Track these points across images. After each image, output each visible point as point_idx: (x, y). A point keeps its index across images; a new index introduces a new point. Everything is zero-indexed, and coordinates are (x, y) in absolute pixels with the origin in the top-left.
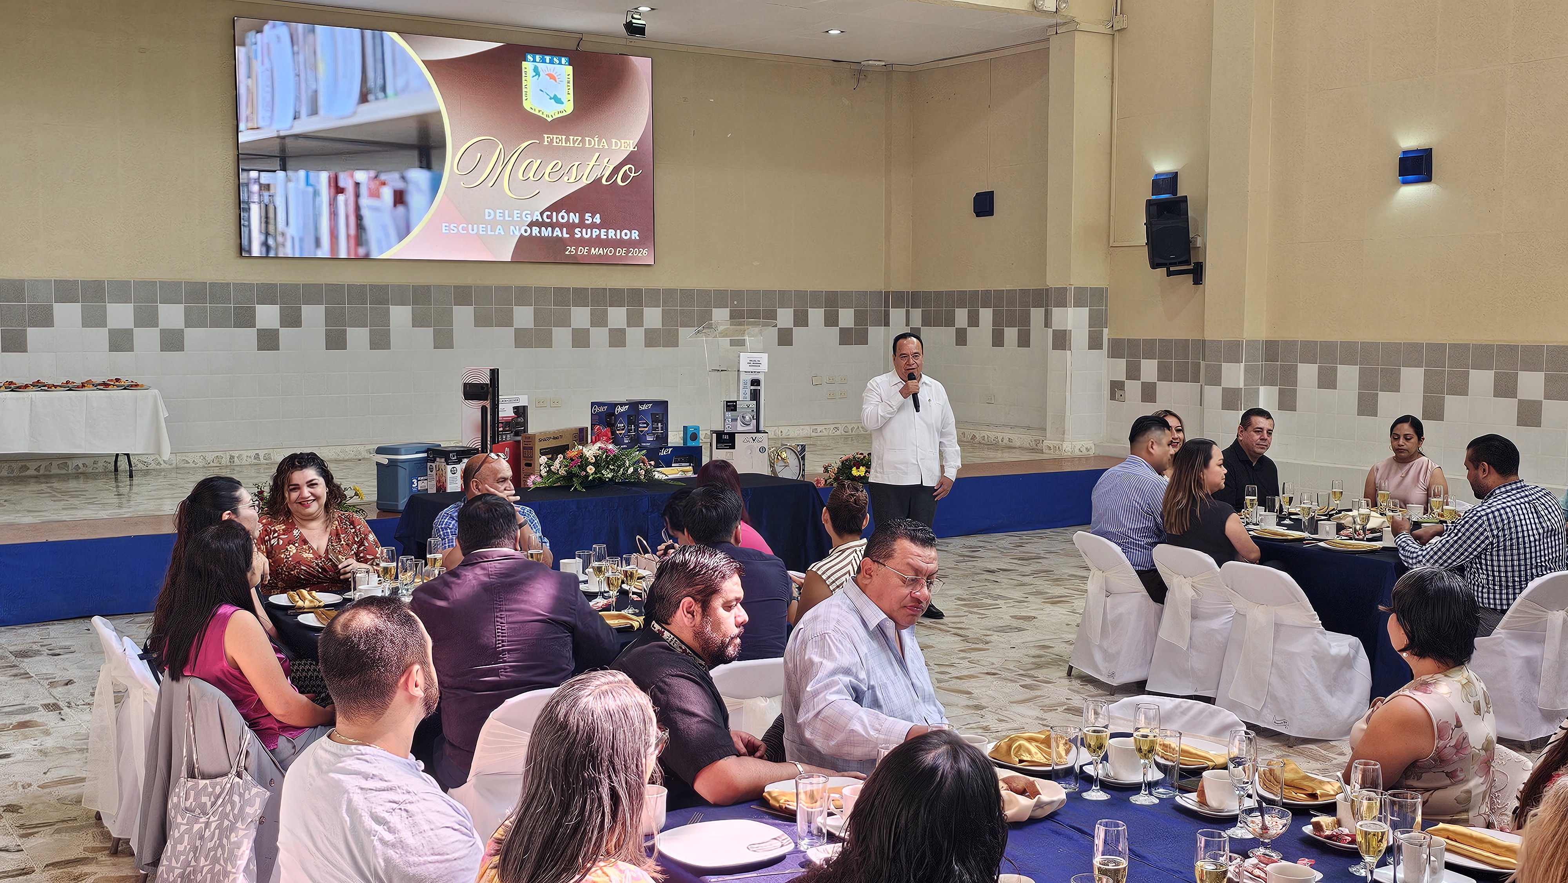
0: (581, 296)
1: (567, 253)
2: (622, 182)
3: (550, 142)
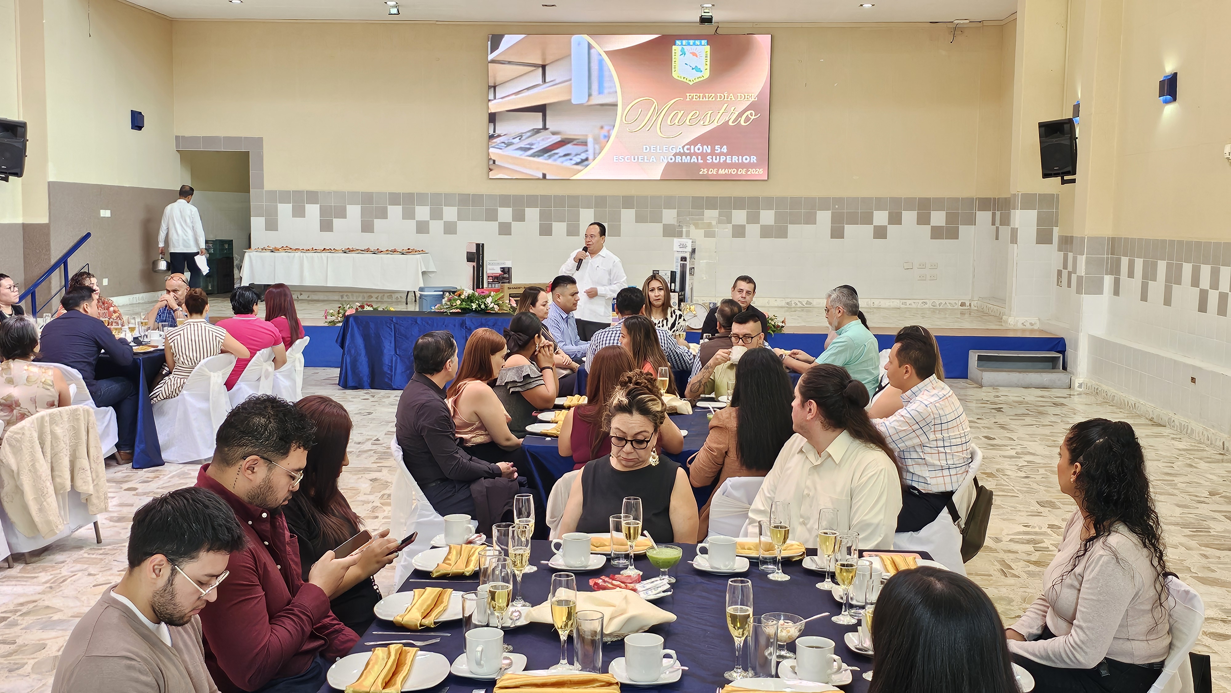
0: (711, 203)
1: (701, 173)
2: (745, 122)
3: (690, 98)
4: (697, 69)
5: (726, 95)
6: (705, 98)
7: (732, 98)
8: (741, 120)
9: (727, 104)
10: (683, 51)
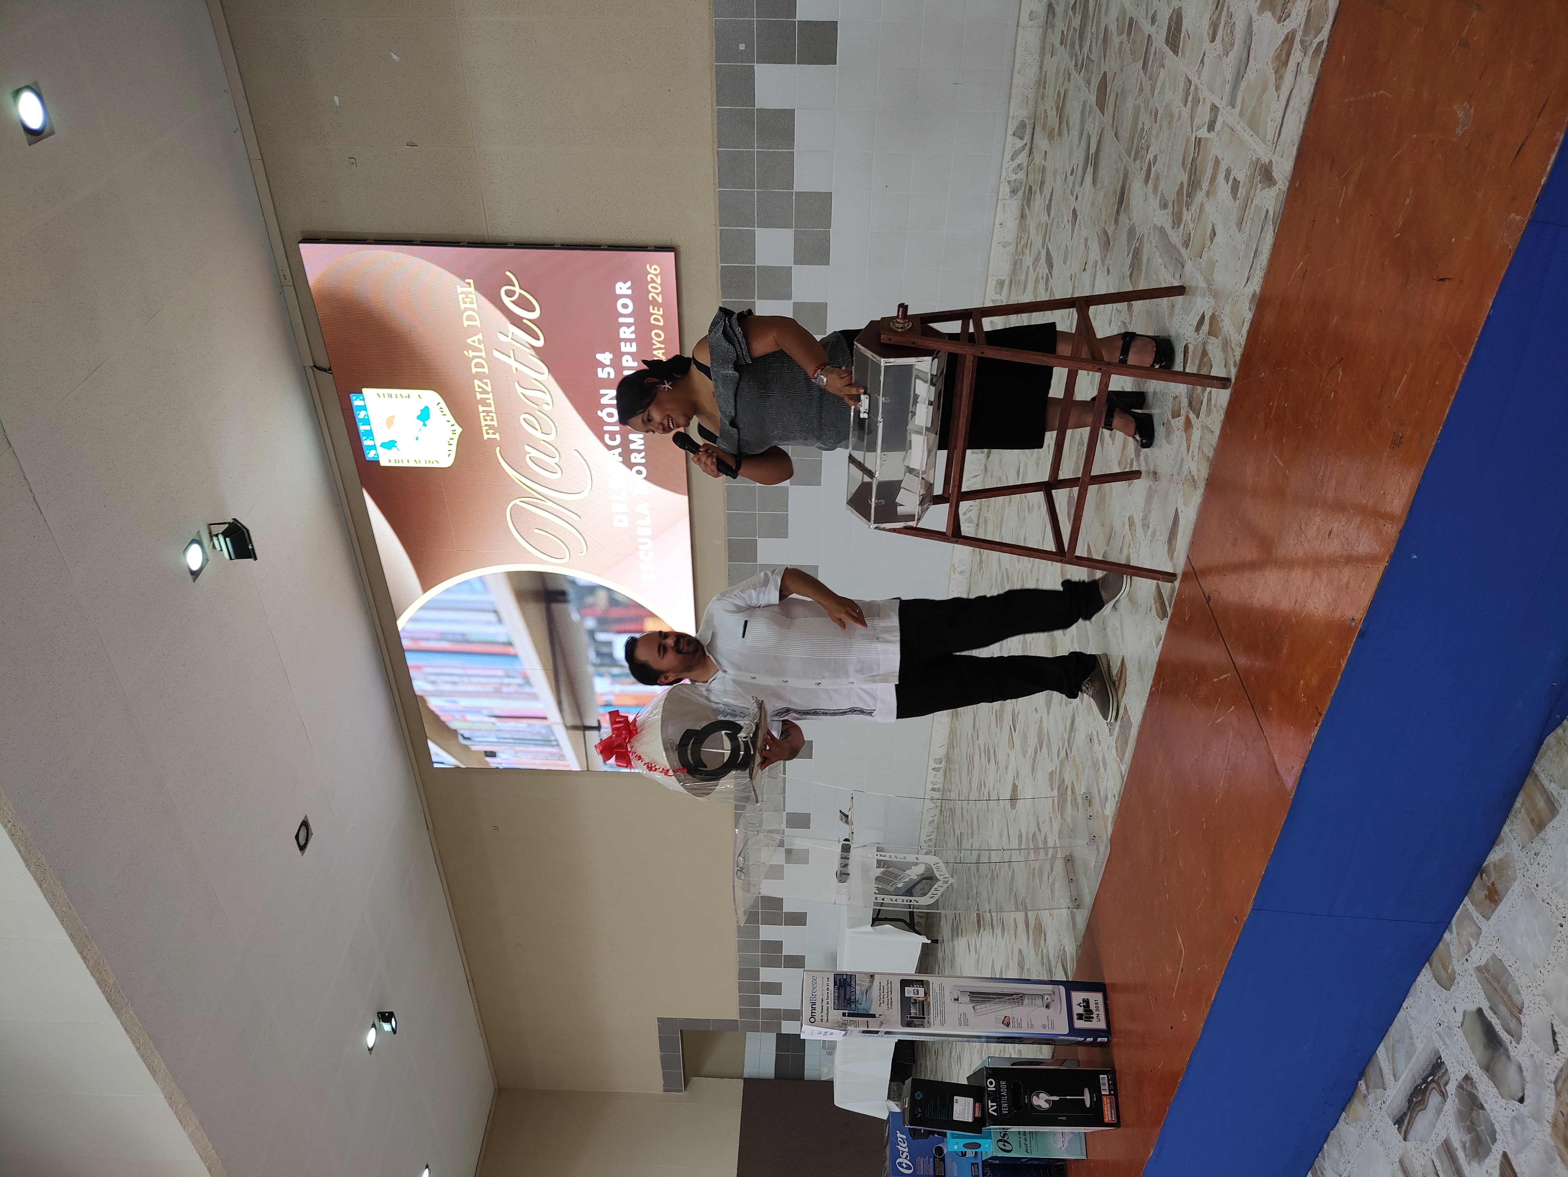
2: (532, 309)
3: (493, 431)
4: (424, 415)
5: (471, 354)
6: (488, 401)
7: (477, 341)
8: (528, 320)
9: (494, 351)
10: (390, 445)
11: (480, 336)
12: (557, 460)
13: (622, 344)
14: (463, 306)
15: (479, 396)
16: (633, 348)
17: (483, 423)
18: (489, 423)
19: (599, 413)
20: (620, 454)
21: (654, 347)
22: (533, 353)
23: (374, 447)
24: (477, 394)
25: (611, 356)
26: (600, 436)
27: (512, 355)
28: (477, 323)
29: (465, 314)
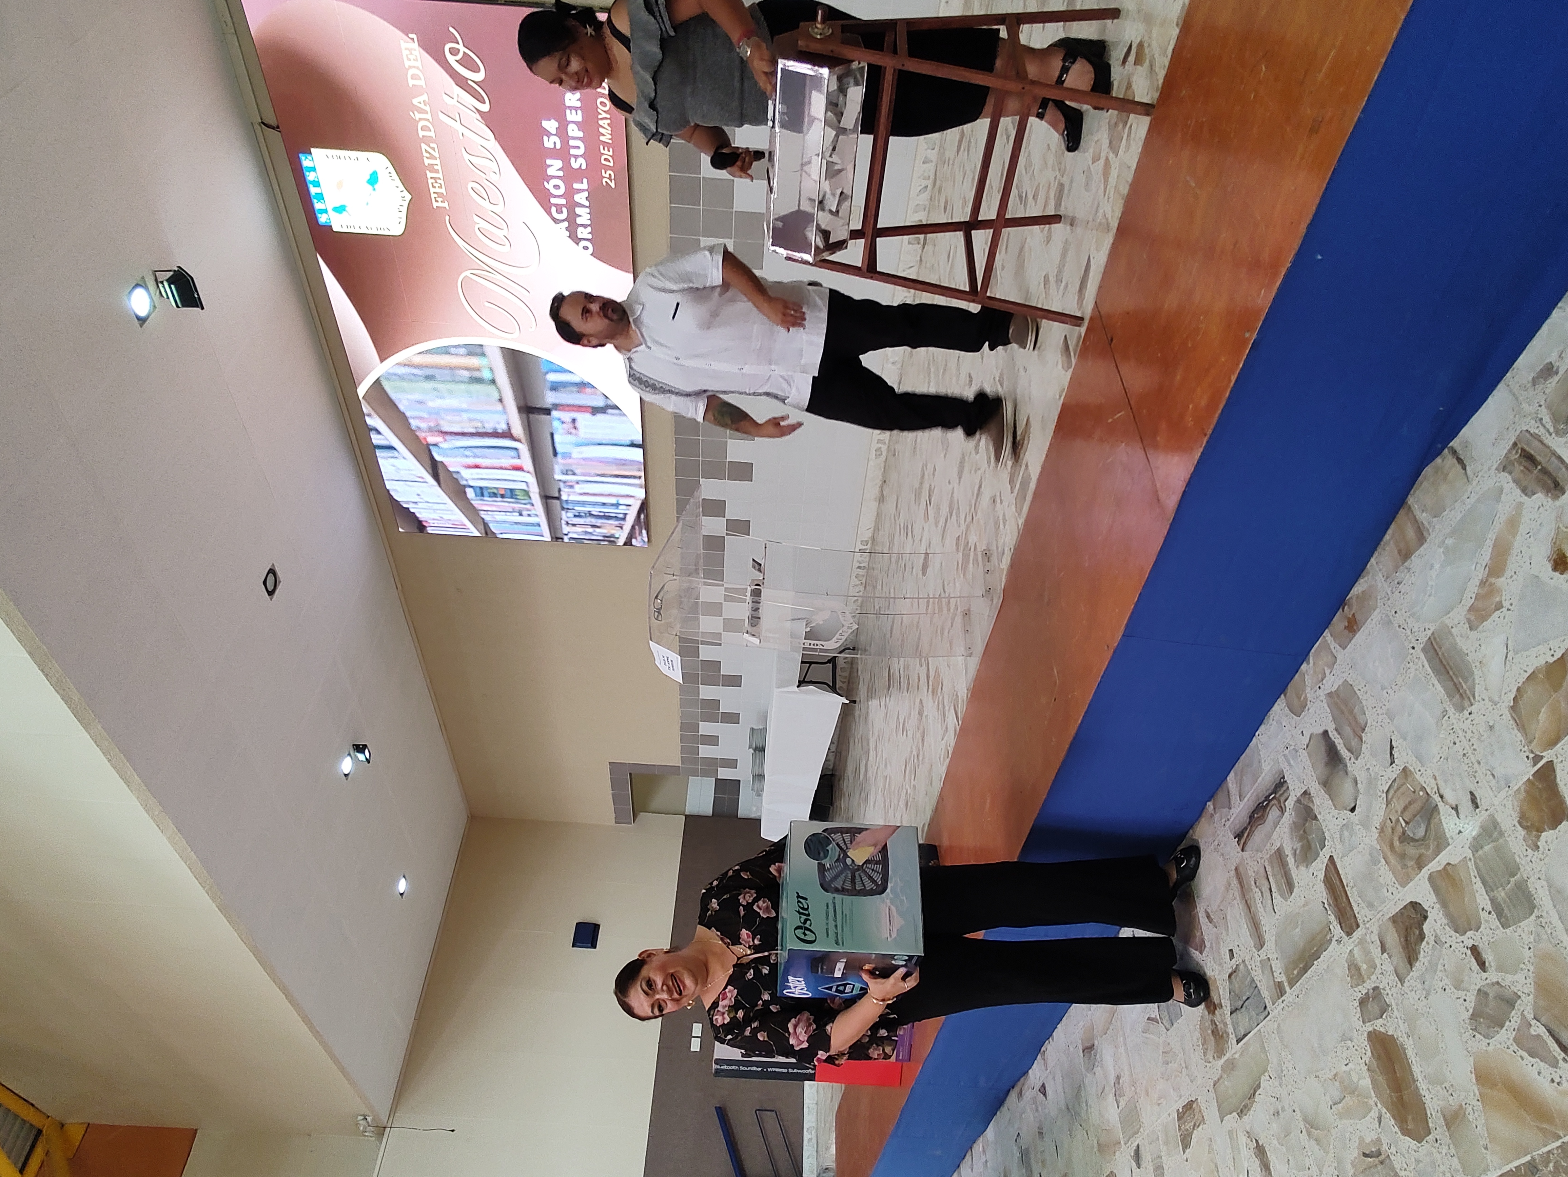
1: (613, 185)
2: (478, 71)
3: (441, 199)
4: (373, 179)
5: (418, 116)
6: (436, 167)
7: (422, 102)
8: (473, 81)
9: (441, 116)
10: (340, 209)
11: (425, 97)
12: (505, 232)
13: (568, 111)
14: (407, 64)
15: (427, 162)
16: (578, 117)
17: (432, 190)
18: (437, 190)
19: (546, 183)
20: (567, 229)
21: (600, 117)
22: (480, 118)
23: (326, 211)
24: (425, 159)
25: (556, 124)
26: (547, 208)
27: (458, 119)
28: (422, 83)
29: (411, 72)
